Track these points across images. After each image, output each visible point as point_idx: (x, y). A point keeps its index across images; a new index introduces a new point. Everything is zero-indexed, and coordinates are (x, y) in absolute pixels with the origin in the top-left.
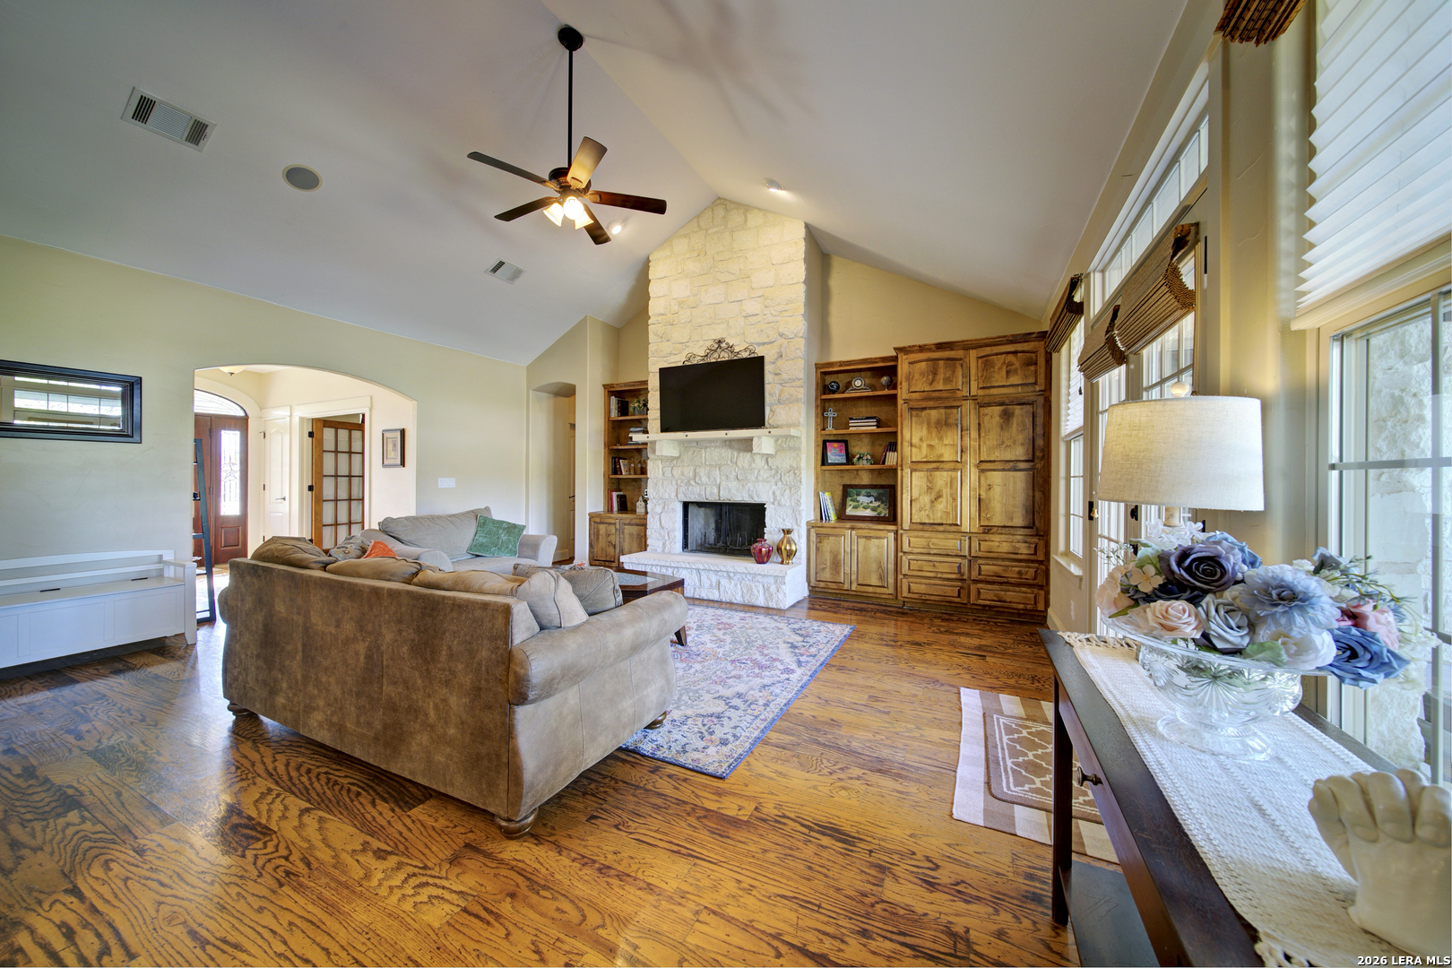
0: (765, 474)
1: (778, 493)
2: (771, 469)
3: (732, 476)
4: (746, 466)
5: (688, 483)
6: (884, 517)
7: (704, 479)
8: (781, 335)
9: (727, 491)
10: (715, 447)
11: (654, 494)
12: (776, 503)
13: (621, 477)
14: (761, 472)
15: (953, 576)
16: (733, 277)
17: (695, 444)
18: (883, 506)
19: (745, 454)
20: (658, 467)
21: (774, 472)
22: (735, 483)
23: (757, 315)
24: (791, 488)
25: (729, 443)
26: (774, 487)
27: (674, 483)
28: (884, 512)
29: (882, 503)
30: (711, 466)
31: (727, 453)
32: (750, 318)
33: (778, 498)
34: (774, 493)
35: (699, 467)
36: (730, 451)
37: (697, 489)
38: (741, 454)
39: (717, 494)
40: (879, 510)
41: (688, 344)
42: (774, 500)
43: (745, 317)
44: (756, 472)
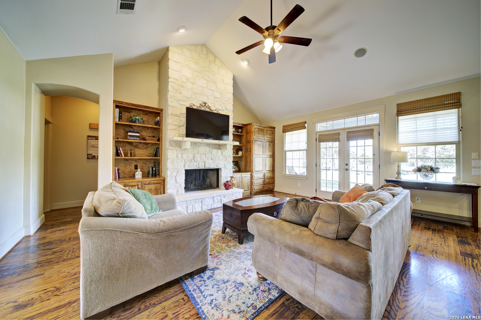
0: (221, 157)
1: (226, 164)
2: (223, 156)
3: (210, 158)
4: (215, 154)
5: (191, 161)
6: (237, 170)
7: (199, 159)
8: (226, 109)
9: (208, 164)
10: (203, 146)
11: (172, 166)
12: (225, 168)
13: (122, 158)
14: (220, 157)
15: (262, 184)
16: (210, 80)
17: (194, 144)
18: (236, 167)
19: (215, 150)
20: (175, 153)
21: (224, 157)
22: (211, 161)
23: (219, 98)
24: (229, 163)
25: (208, 145)
26: (224, 162)
27: (183, 161)
28: (237, 169)
29: (236, 166)
30: (201, 154)
31: (208, 149)
32: (216, 99)
33: (226, 166)
34: (224, 164)
35: (196, 154)
36: (209, 148)
37: (195, 164)
38: (213, 150)
39: (204, 165)
40: (236, 168)
41: (190, 99)
42: (225, 167)
43: (214, 97)
44: (218, 157)
